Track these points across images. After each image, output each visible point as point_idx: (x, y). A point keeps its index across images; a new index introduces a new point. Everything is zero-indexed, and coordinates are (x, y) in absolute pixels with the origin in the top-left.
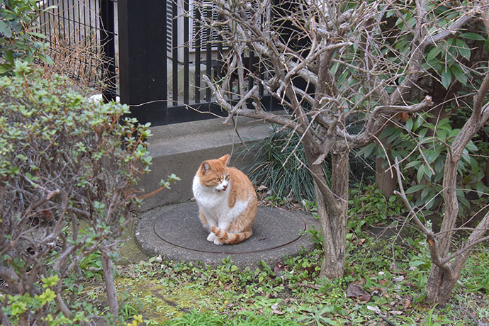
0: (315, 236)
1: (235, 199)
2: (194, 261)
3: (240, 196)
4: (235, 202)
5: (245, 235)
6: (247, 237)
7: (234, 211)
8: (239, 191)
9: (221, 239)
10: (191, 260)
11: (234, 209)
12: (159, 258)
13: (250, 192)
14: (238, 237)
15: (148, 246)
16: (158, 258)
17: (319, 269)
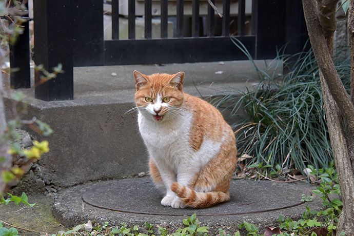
0: (327, 197)
1: (202, 137)
2: (141, 224)
3: (208, 133)
4: (202, 141)
5: (219, 196)
6: (223, 200)
7: (202, 155)
8: (207, 126)
9: (187, 201)
10: (136, 223)
11: (201, 152)
12: (88, 225)
13: (224, 129)
14: (210, 198)
15: (72, 214)
16: (86, 225)
17: (335, 228)
